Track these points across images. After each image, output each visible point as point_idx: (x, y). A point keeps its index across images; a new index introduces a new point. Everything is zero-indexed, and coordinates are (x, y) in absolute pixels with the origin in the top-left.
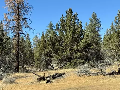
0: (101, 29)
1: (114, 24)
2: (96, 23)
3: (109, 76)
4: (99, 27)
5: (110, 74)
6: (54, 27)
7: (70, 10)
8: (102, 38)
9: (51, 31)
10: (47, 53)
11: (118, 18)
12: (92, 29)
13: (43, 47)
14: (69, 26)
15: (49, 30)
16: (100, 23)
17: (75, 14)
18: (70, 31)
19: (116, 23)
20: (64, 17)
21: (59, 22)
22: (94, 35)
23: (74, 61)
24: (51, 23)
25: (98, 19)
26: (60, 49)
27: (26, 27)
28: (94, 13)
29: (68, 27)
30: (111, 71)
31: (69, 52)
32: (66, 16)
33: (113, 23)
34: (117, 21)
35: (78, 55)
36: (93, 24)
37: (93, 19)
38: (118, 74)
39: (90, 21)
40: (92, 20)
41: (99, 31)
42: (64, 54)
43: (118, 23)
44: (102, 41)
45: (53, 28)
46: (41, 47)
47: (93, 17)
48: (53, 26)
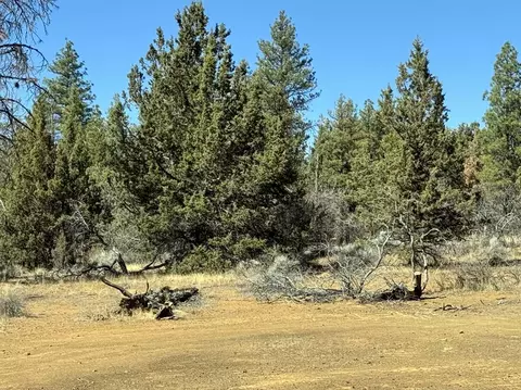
0: (312, 96)
1: (397, 95)
2: (292, 69)
3: (382, 304)
4: (304, 86)
5: (384, 297)
6: (81, 70)
7: (193, 11)
8: (308, 137)
9: (65, 88)
10: (53, 196)
11: (410, 71)
12: (271, 95)
13: (35, 169)
14: (205, 90)
15: (57, 86)
16: (310, 68)
17: (217, 29)
18: (211, 111)
19: (400, 91)
20: (167, 38)
21: (141, 61)
22: (279, 123)
23: (222, 243)
24: (69, 47)
25: (301, 47)
26: (165, 188)
27: (20, 83)
28: (282, 18)
29: (200, 96)
30: (387, 287)
31: (202, 202)
32: (178, 37)
33: (391, 91)
34: (408, 83)
35: (241, 215)
36: (277, 69)
37: (275, 46)
38: (411, 299)
39: (262, 56)
40: (273, 49)
41: (300, 103)
42: (179, 210)
43: (412, 91)
44: (308, 150)
45: (78, 74)
46: (27, 165)
47: (275, 38)
48: (76, 67)
